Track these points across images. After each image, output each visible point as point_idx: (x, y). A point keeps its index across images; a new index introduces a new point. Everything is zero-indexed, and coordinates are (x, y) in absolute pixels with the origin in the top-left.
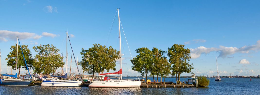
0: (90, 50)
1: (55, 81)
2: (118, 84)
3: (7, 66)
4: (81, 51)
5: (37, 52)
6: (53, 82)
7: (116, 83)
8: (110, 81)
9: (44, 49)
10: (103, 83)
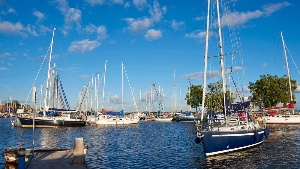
0: (258, 83)
1: (221, 117)
2: (286, 120)
3: (187, 105)
4: (249, 85)
5: (208, 90)
6: (219, 118)
7: (285, 118)
8: (277, 117)
9: (214, 87)
10: (268, 119)
